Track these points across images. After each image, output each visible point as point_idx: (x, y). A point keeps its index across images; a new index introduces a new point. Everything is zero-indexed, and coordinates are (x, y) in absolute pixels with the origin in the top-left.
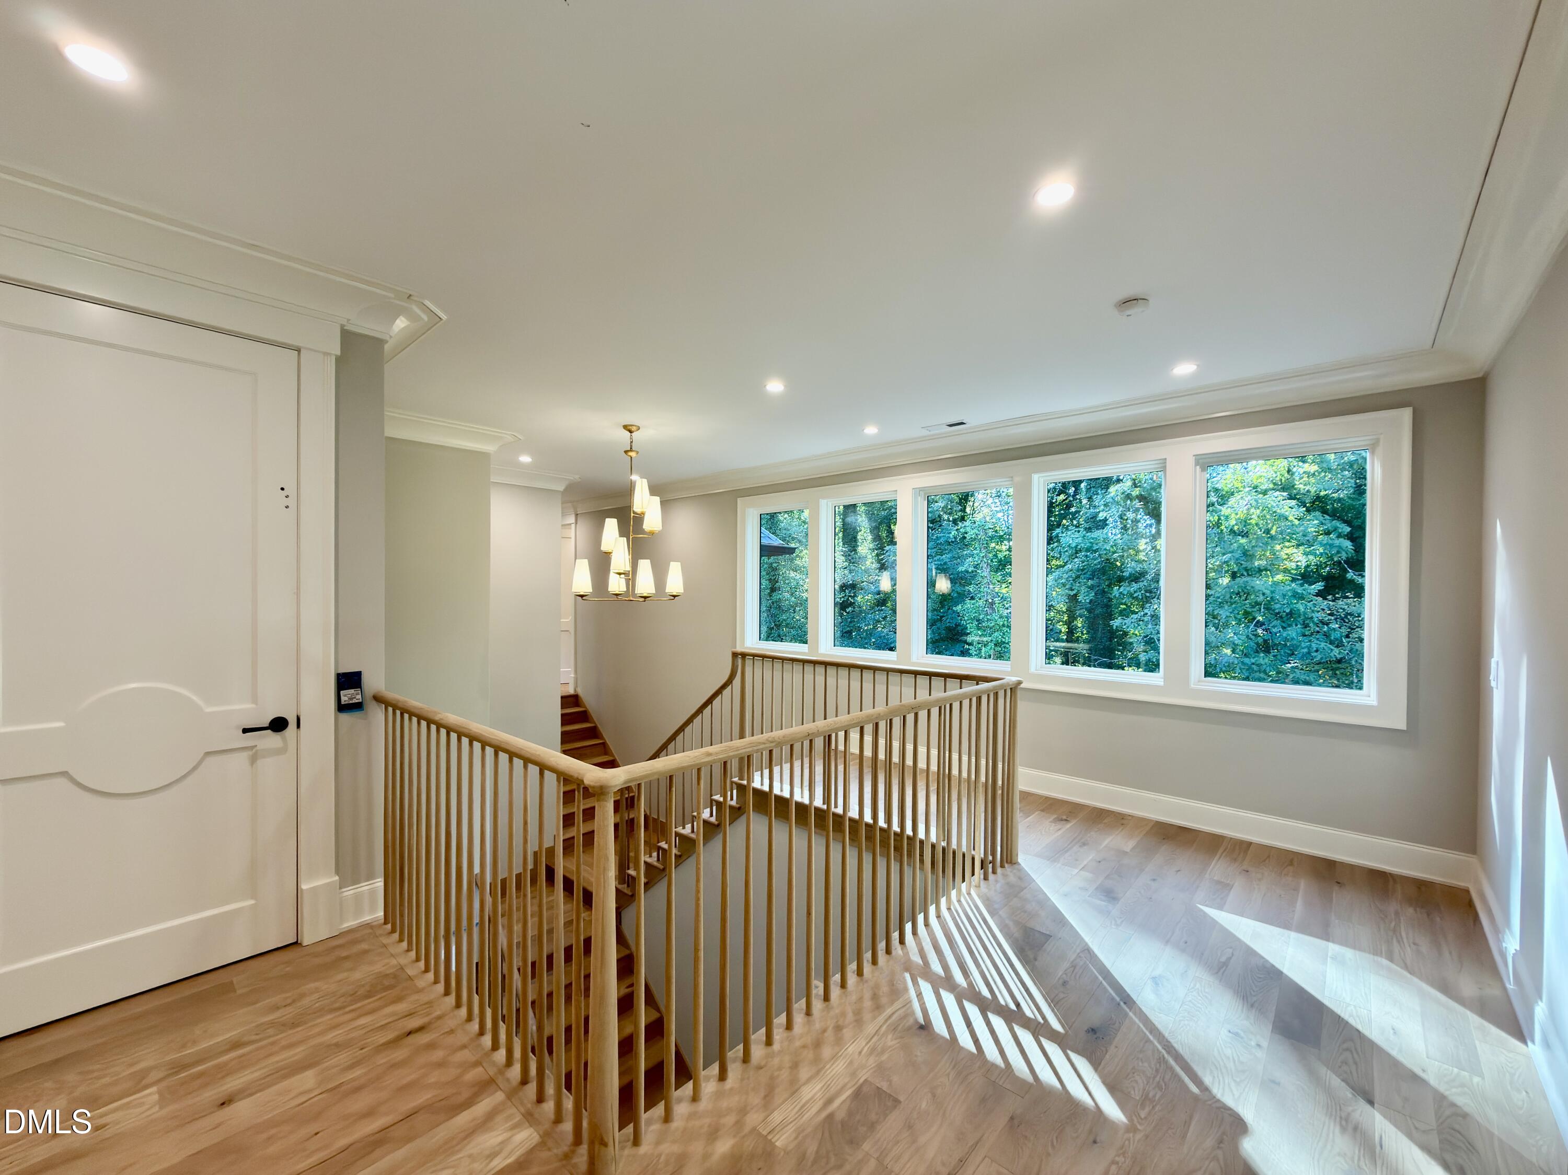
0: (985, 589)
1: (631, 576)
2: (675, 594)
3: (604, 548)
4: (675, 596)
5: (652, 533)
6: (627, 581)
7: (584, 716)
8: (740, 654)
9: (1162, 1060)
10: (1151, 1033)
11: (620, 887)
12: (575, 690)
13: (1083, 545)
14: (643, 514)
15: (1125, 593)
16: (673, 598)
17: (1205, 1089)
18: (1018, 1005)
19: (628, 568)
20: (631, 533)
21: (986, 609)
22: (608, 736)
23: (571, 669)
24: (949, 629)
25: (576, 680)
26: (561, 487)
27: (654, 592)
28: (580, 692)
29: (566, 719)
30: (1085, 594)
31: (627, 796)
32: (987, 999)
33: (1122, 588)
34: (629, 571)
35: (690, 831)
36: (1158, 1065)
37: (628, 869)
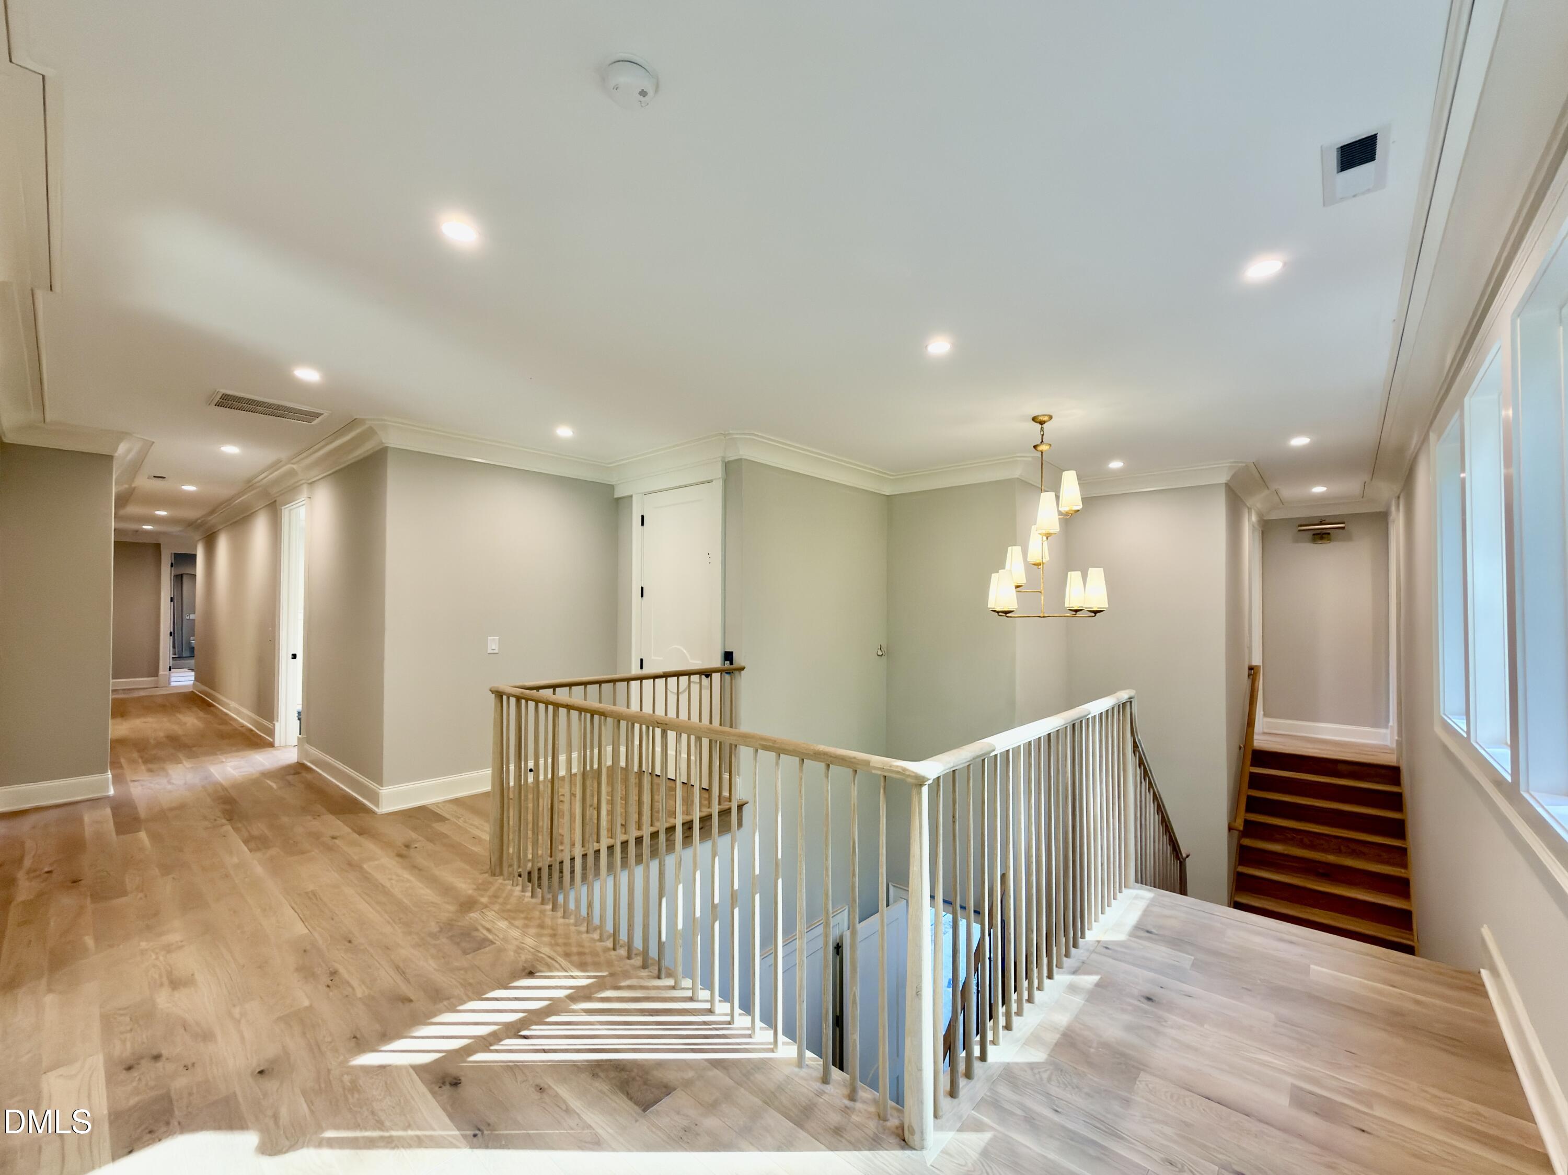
9: (380, 1125)
10: (418, 1137)
12: (1398, 760)
17: (320, 1144)
18: (525, 1037)
32: (546, 1019)
36: (376, 1118)
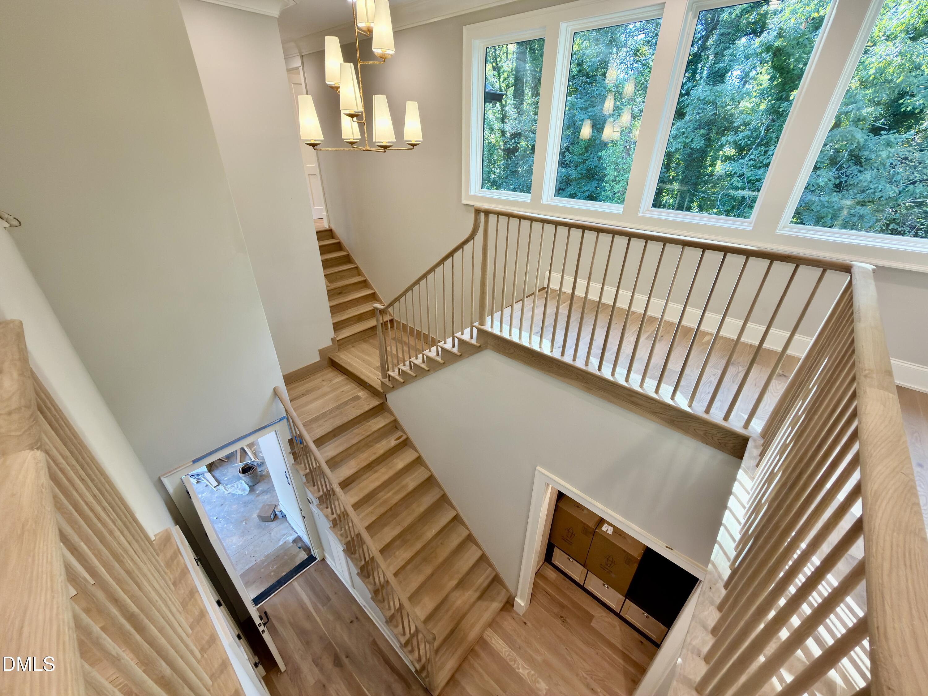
0: (626, 137)
1: (364, 119)
2: (413, 142)
3: (330, 82)
4: (413, 145)
5: (383, 58)
6: (361, 126)
7: (339, 246)
8: (483, 212)
11: (383, 380)
12: (329, 226)
13: (709, 97)
14: (370, 31)
15: (732, 140)
16: (412, 147)
19: (361, 109)
20: (359, 59)
21: (623, 154)
22: (359, 261)
23: (323, 207)
24: (589, 170)
25: (328, 217)
26: (275, 12)
27: (394, 140)
28: (333, 227)
29: (323, 250)
30: (697, 142)
31: (382, 322)
33: (729, 136)
34: (362, 113)
35: (435, 354)
37: (388, 370)
